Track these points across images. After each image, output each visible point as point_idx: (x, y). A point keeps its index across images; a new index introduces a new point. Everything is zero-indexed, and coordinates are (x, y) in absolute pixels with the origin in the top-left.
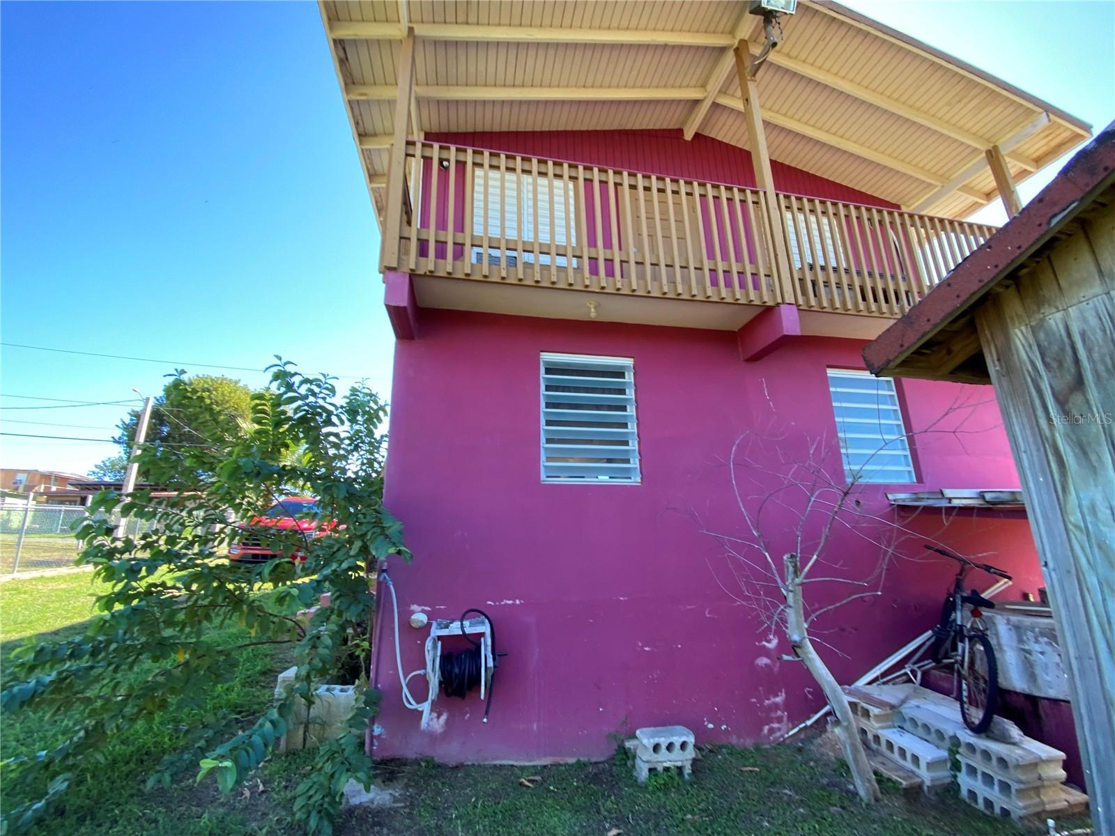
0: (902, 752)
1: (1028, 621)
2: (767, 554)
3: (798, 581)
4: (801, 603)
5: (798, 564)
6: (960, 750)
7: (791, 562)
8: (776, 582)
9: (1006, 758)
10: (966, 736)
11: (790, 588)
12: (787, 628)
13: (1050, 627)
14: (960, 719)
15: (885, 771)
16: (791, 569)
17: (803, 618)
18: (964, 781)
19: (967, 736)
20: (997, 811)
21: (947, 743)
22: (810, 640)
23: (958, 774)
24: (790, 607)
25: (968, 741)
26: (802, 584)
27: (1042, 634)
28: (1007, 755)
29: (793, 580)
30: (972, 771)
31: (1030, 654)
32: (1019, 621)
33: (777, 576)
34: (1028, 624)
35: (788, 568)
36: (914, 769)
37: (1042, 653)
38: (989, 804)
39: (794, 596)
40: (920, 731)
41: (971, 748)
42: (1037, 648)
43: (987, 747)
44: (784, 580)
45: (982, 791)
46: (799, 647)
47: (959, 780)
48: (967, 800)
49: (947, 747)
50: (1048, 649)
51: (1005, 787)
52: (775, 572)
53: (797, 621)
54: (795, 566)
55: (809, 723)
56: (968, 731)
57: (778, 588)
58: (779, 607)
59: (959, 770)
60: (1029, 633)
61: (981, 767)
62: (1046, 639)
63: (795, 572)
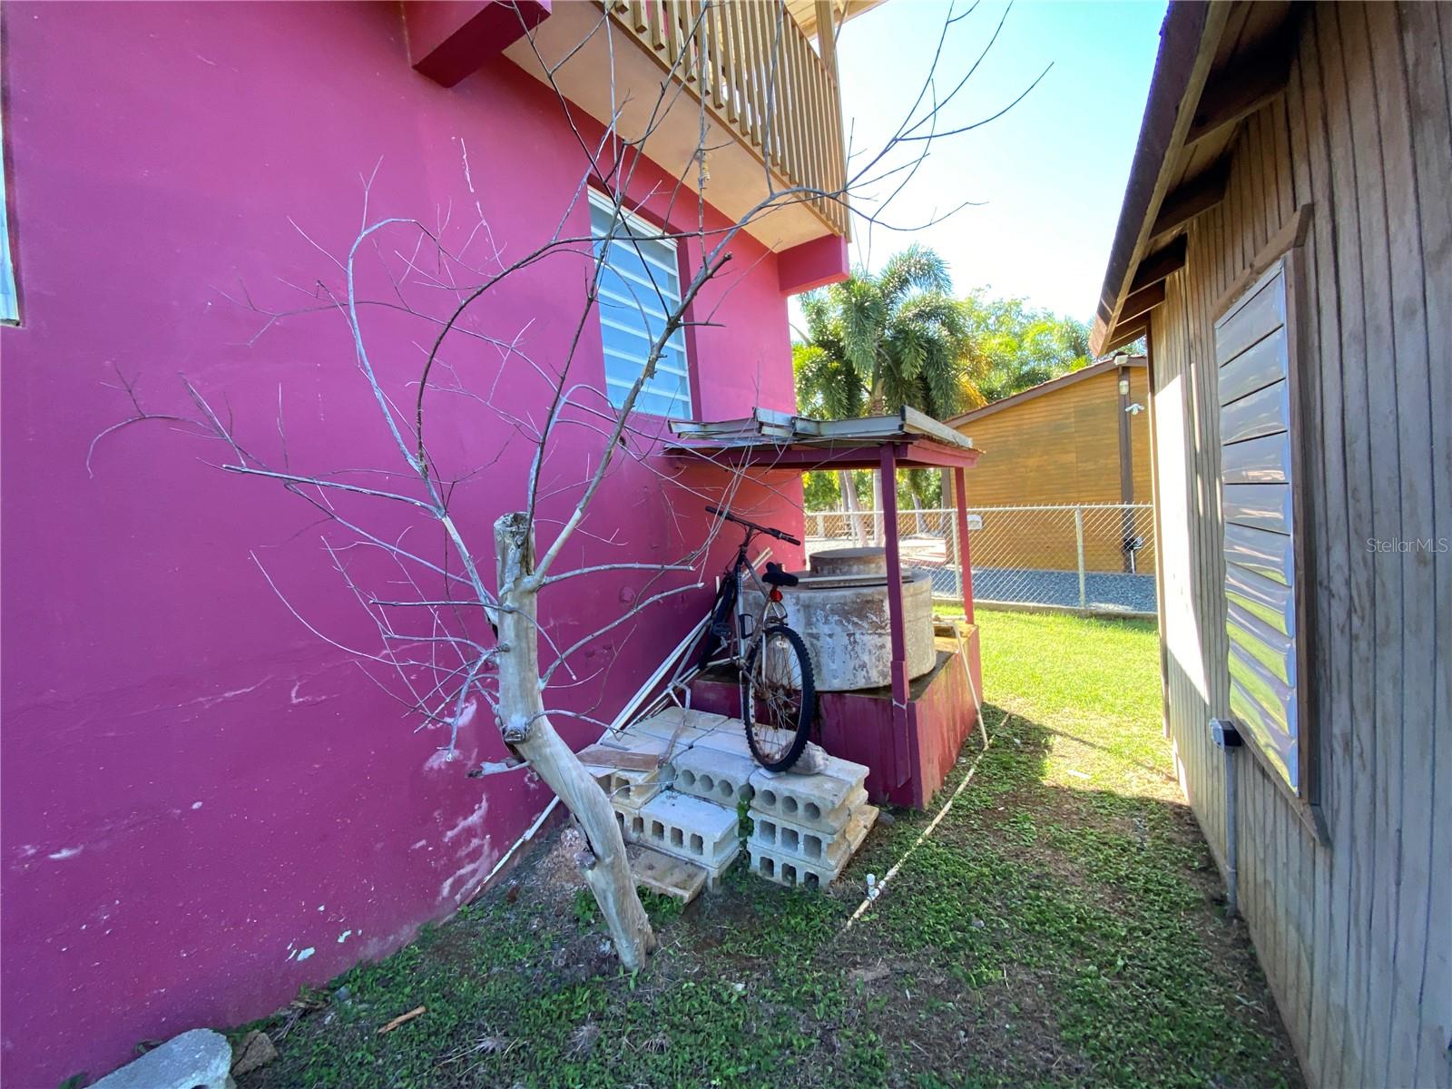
0: (678, 835)
1: (819, 596)
2: (448, 522)
3: (529, 581)
4: (533, 636)
5: (533, 537)
6: (754, 803)
7: (513, 534)
8: (472, 592)
9: (817, 803)
10: (764, 781)
11: (509, 603)
12: (497, 700)
13: (842, 601)
14: (748, 752)
15: (654, 883)
16: (513, 553)
17: (536, 670)
18: (758, 846)
19: (762, 779)
20: (800, 878)
21: (736, 797)
22: (550, 717)
23: (749, 839)
24: (507, 650)
25: (765, 788)
26: (540, 588)
27: (833, 611)
28: (820, 798)
29: (517, 580)
30: (770, 828)
31: (818, 639)
32: (810, 598)
33: (475, 576)
34: (819, 600)
35: (505, 550)
36: (695, 857)
37: (831, 636)
38: (790, 871)
39: (518, 623)
40: (698, 788)
41: (771, 797)
42: (826, 629)
43: (792, 791)
44: (492, 585)
45: (781, 854)
46: (524, 741)
47: (749, 848)
48: (760, 874)
49: (736, 804)
50: (838, 629)
51: (814, 843)
52: (470, 566)
53: (523, 681)
54: (525, 545)
55: (529, 834)
56: (762, 771)
57: (479, 609)
58: (479, 655)
59: (751, 833)
60: (819, 612)
61: (781, 822)
62: (836, 618)
63: (524, 561)
